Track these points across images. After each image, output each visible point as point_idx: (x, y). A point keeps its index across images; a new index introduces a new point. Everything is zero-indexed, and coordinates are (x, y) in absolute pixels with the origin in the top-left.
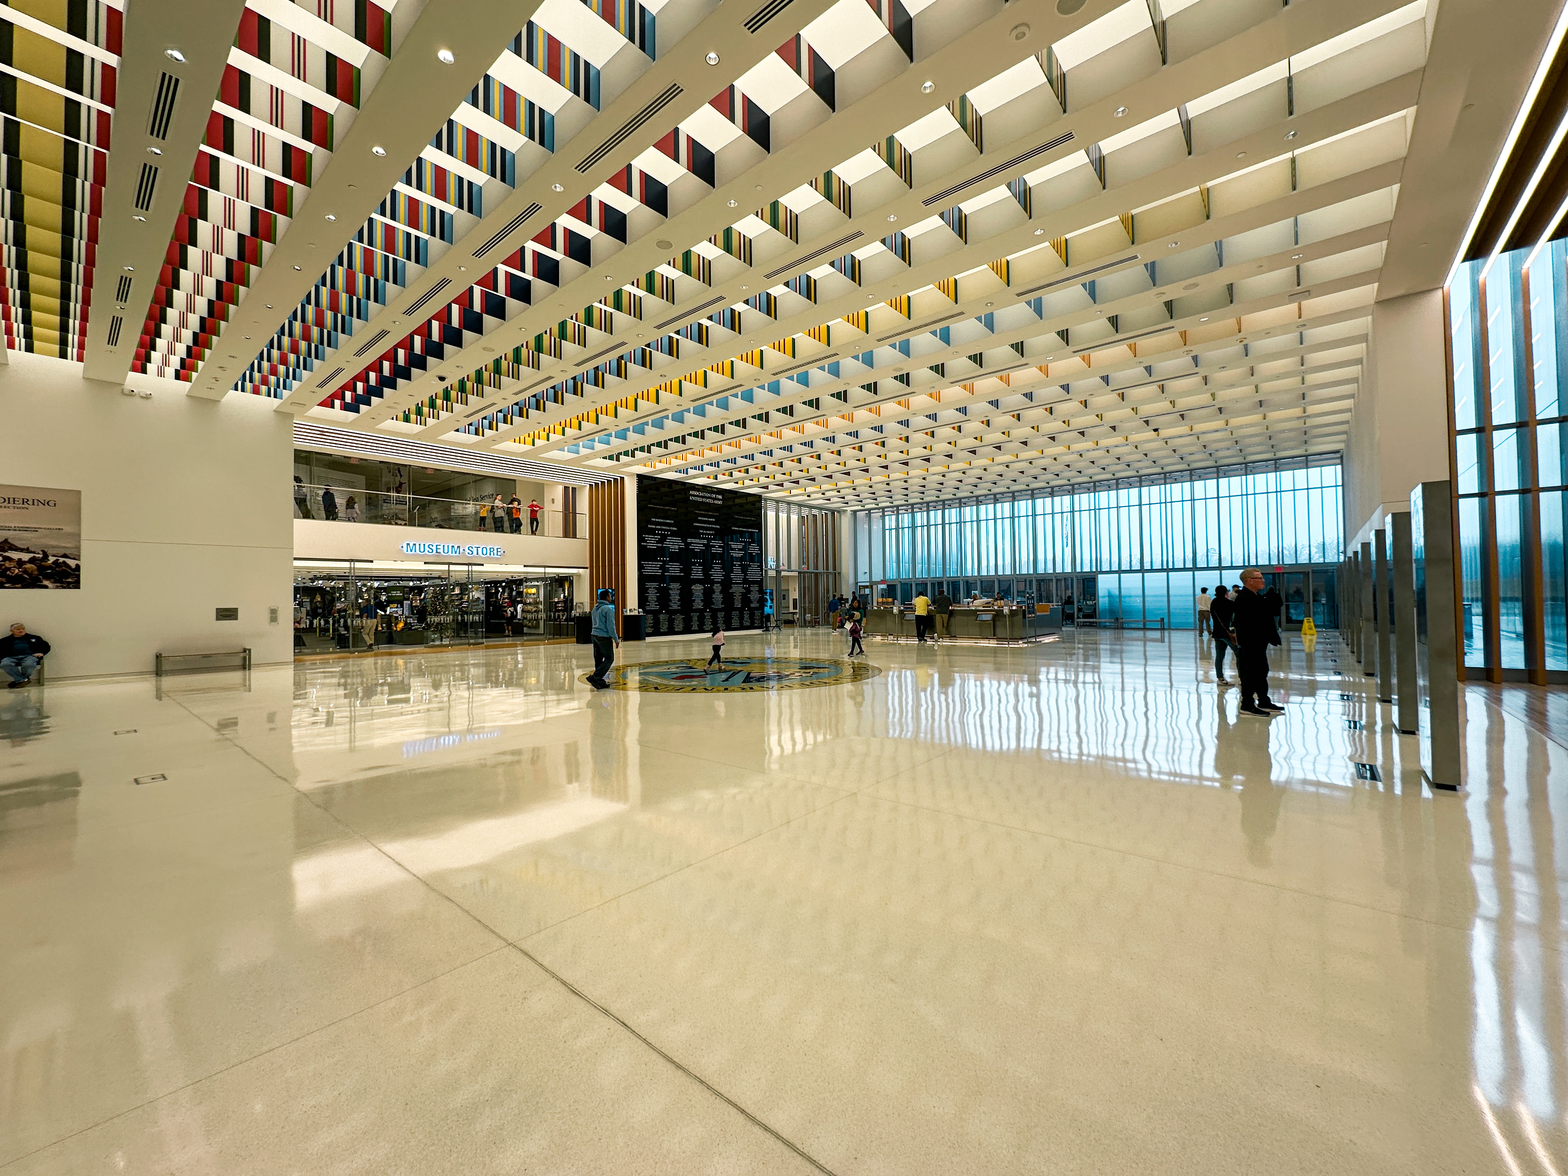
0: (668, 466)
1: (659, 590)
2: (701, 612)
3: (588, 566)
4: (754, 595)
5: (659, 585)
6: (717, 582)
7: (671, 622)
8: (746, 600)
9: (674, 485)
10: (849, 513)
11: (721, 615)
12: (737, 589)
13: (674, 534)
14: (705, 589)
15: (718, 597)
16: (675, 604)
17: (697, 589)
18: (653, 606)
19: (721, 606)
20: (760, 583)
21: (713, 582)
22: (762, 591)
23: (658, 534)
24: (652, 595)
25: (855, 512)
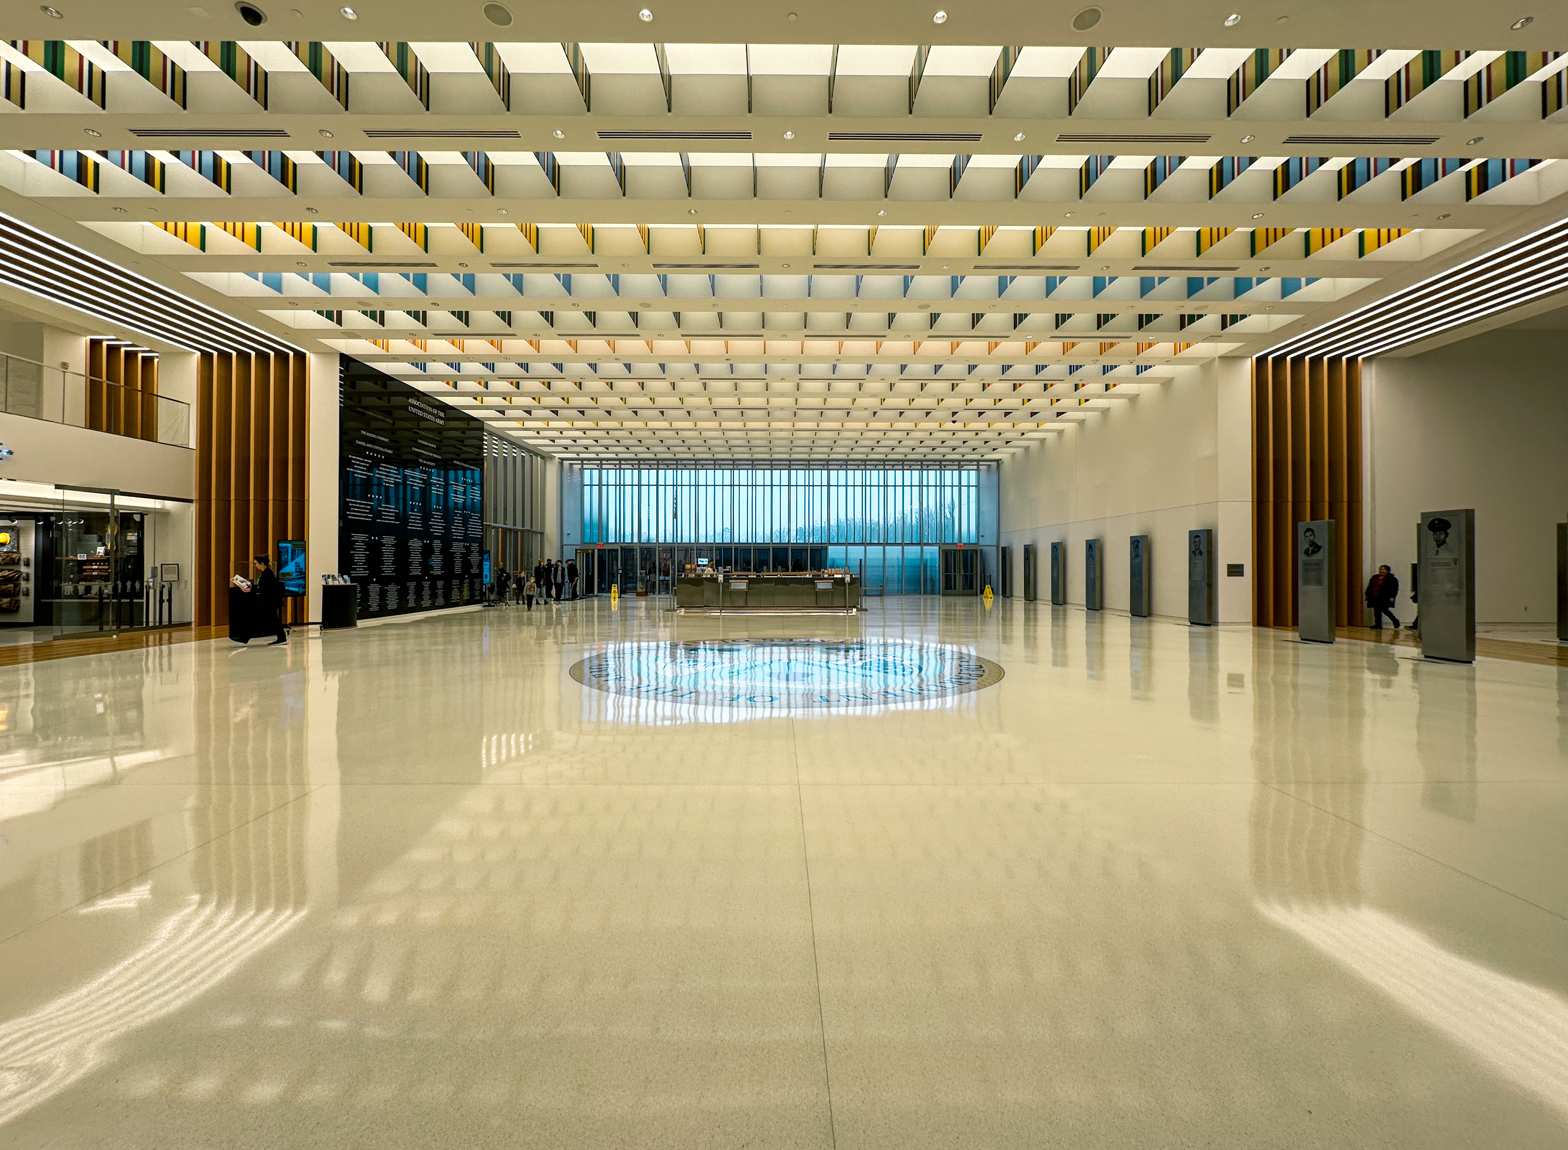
0: (384, 352)
1: (369, 544)
2: (419, 579)
3: (194, 495)
4: (474, 558)
5: (369, 538)
6: (437, 538)
7: (383, 594)
8: (466, 565)
9: (389, 383)
10: (557, 460)
11: (440, 584)
12: (458, 548)
13: (388, 460)
14: (425, 546)
15: (436, 561)
16: (388, 569)
17: (415, 544)
18: (361, 571)
19: (439, 573)
20: (481, 541)
21: (432, 538)
22: (482, 552)
23: (369, 457)
24: (360, 555)
25: (562, 459)
